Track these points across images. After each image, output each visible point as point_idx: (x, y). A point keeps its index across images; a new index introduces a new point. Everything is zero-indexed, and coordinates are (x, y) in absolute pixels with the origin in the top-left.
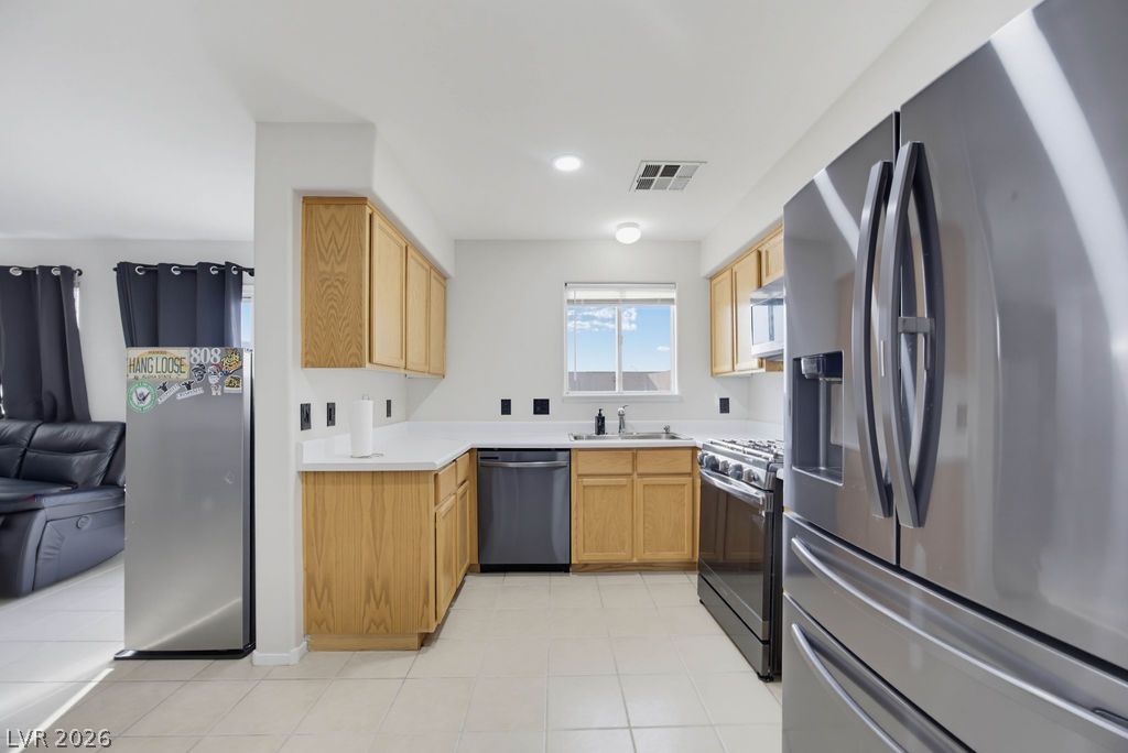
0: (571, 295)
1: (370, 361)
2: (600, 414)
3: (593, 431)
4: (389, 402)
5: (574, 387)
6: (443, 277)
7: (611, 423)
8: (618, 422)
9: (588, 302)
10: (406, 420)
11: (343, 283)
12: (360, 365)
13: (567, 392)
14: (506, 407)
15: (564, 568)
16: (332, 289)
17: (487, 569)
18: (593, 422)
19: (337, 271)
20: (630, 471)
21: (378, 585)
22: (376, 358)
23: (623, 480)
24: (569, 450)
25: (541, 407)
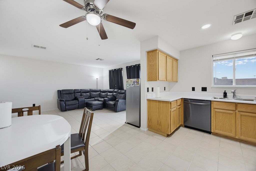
0: (214, 59)
1: (158, 80)
2: (225, 92)
3: (222, 97)
4: (165, 88)
5: (215, 84)
6: (177, 60)
7: (230, 95)
8: (233, 95)
9: (220, 60)
10: (169, 91)
11: (153, 66)
12: (156, 80)
13: (213, 85)
14: (193, 89)
15: (210, 133)
16: (152, 67)
17: (186, 127)
18: (223, 94)
19: (153, 63)
20: (234, 109)
21: (159, 122)
22: (159, 79)
23: (232, 112)
24: (211, 101)
25: (204, 89)
